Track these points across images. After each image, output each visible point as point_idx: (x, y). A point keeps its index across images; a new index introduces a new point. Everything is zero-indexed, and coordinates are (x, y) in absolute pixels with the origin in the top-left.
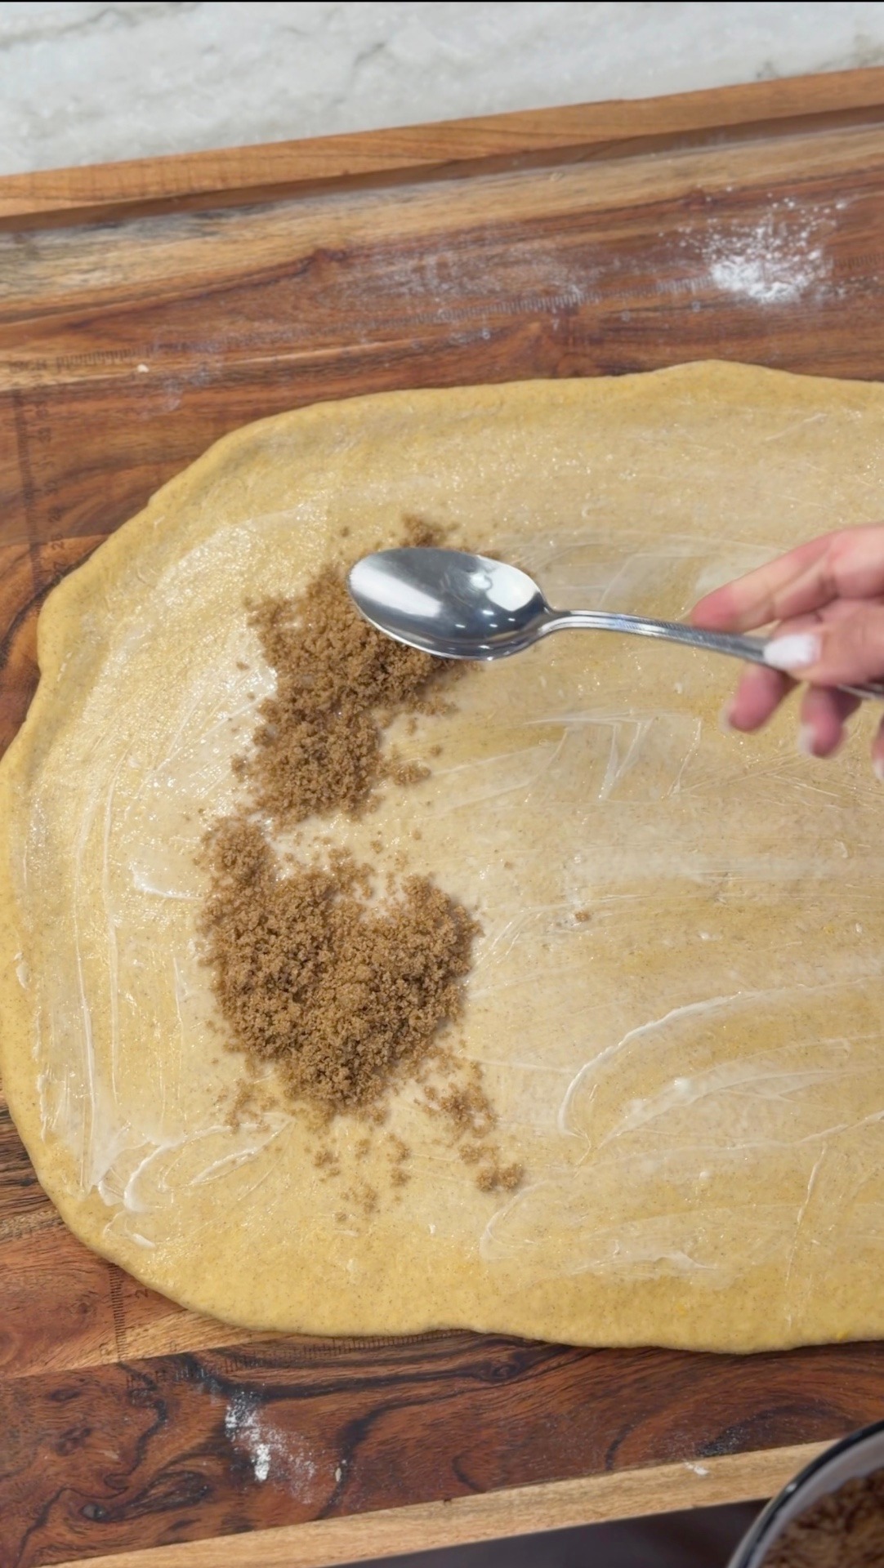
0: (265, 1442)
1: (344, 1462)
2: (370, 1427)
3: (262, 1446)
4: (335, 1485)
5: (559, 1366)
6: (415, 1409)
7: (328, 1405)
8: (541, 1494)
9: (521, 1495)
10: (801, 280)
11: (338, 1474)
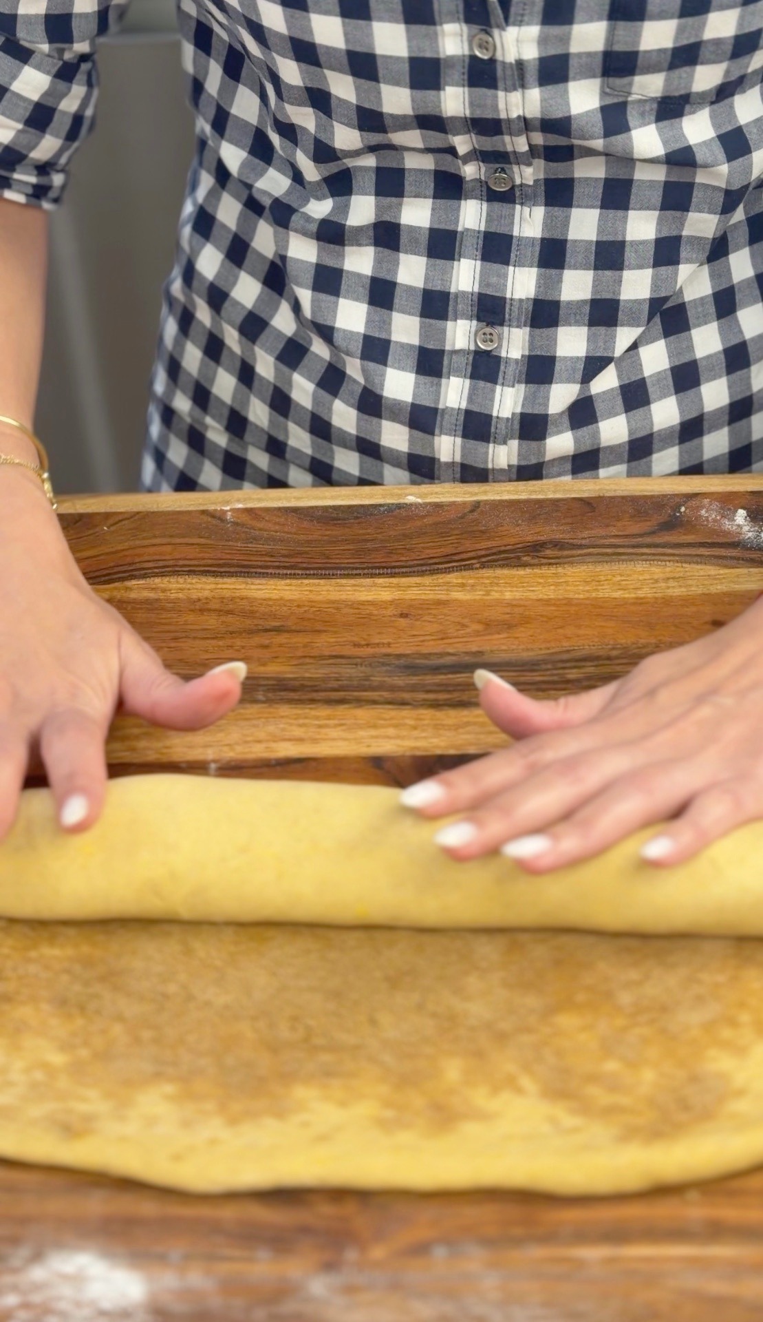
0: (739, 526)
1: (678, 514)
2: (656, 528)
3: (741, 523)
4: (686, 505)
5: (505, 546)
6: (620, 533)
7: (690, 538)
8: (530, 495)
9: (546, 495)
10: (38, 1273)
11: (683, 509)
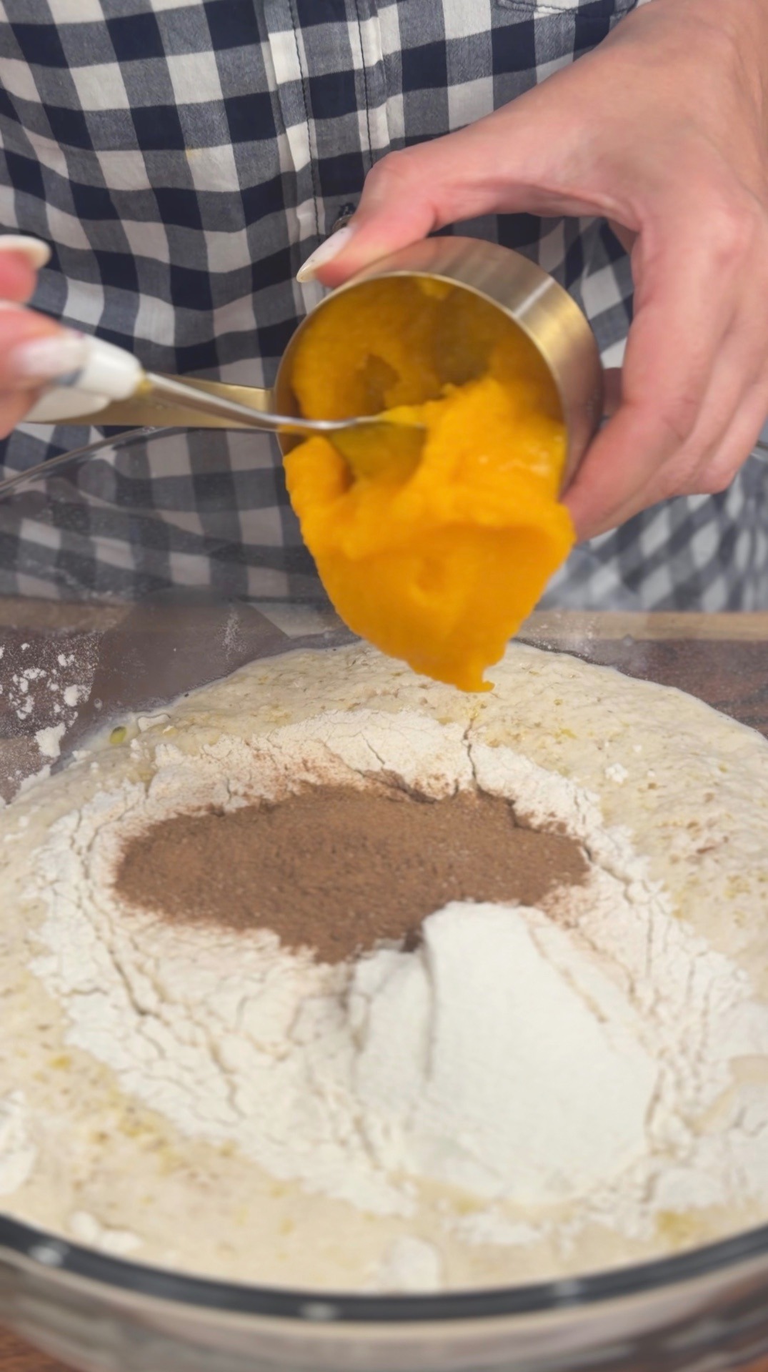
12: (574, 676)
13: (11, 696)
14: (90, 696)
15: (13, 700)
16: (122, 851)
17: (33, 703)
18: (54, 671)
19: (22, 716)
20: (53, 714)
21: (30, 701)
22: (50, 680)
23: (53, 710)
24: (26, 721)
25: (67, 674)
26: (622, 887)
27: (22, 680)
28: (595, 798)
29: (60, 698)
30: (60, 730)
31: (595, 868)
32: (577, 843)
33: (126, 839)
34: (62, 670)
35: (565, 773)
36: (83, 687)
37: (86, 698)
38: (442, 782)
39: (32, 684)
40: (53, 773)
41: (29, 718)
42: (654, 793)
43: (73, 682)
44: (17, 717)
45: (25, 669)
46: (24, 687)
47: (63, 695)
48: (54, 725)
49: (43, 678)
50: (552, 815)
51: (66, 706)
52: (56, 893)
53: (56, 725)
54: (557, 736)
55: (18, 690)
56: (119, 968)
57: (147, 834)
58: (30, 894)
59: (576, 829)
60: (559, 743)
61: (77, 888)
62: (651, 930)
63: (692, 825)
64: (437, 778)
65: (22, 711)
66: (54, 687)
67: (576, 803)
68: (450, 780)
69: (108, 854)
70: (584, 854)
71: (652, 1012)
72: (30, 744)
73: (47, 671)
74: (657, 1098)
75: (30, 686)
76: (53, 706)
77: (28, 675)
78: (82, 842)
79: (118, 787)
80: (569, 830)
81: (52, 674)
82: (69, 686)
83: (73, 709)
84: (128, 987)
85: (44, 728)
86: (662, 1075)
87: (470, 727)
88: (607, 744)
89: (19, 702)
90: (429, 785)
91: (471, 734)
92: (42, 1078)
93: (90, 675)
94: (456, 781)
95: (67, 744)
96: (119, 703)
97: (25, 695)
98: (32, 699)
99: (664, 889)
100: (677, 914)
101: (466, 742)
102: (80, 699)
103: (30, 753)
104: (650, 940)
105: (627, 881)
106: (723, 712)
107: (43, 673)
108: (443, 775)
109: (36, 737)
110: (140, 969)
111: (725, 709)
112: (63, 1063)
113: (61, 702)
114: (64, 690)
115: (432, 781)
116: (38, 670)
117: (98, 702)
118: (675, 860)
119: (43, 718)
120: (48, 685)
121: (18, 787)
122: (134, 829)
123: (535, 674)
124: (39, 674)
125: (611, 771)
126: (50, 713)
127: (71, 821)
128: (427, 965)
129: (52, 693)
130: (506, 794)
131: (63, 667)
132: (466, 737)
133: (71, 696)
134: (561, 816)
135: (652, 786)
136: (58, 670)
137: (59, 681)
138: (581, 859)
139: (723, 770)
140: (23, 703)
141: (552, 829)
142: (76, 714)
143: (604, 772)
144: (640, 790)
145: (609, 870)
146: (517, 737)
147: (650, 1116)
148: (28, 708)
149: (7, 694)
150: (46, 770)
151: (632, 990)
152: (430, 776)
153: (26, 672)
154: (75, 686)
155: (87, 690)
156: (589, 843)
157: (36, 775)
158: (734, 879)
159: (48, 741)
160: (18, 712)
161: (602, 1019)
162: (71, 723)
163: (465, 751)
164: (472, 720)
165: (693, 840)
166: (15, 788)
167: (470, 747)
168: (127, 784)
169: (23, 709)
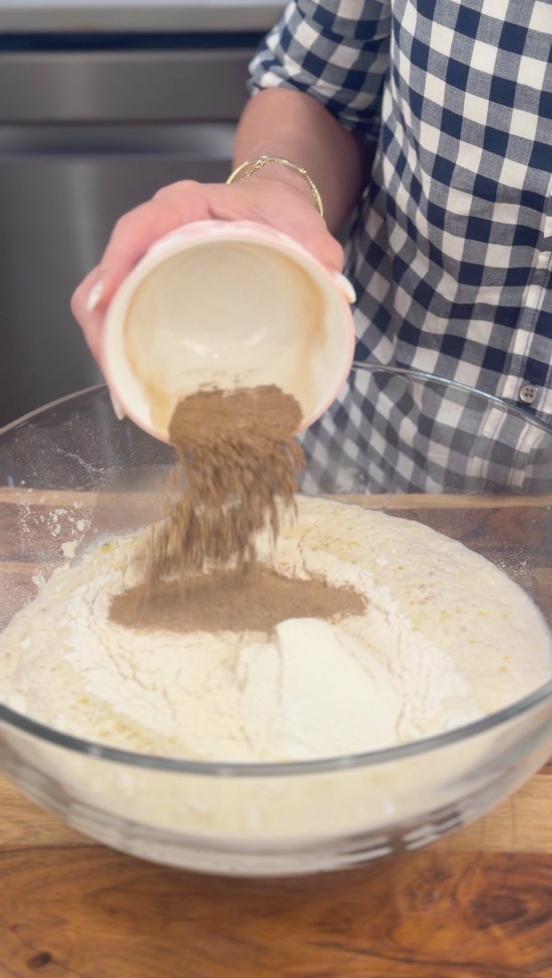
12: (359, 516)
13: (48, 523)
14: (91, 526)
15: (50, 526)
16: (111, 601)
17: (60, 528)
18: (72, 511)
19: (55, 535)
20: (71, 535)
21: (59, 526)
22: (70, 516)
23: (71, 532)
24: (56, 537)
25: (78, 513)
26: (384, 616)
27: (54, 515)
28: (370, 574)
29: (75, 527)
30: (75, 544)
31: (369, 607)
32: (360, 595)
33: (112, 596)
34: (76, 511)
35: (354, 562)
36: (87, 521)
37: (89, 526)
38: (287, 566)
39: (59, 517)
40: (71, 567)
41: (58, 535)
42: (401, 571)
43: (82, 518)
44: (52, 535)
45: (56, 509)
46: (56, 519)
47: (76, 525)
48: (71, 541)
49: (66, 515)
50: (347, 582)
51: (78, 530)
52: (76, 623)
53: (73, 541)
54: (349, 545)
55: (52, 520)
56: (111, 657)
57: (125, 594)
58: (63, 623)
59: (359, 588)
60: (351, 548)
61: (88, 620)
62: (400, 637)
63: (422, 586)
64: (284, 564)
65: (54, 532)
66: (72, 520)
67: (360, 577)
68: (291, 565)
69: (104, 602)
70: (363, 600)
71: (400, 676)
72: (58, 550)
73: (68, 511)
74: (402, 715)
75: (58, 519)
76: (71, 531)
77: (58, 512)
78: (89, 598)
79: (108, 573)
80: (356, 589)
81: (71, 513)
82: (79, 520)
83: (82, 533)
84: (117, 665)
85: (66, 542)
86: (404, 705)
87: (302, 541)
88: (377, 548)
89: (53, 527)
90: (279, 568)
91: (302, 544)
92: (74, 708)
93: (91, 514)
94: (294, 566)
95: (79, 551)
96: (107, 530)
97: (56, 523)
98: (60, 526)
99: (407, 617)
100: (414, 629)
101: (299, 549)
102: (86, 527)
103: (58, 555)
104: (399, 642)
105: (387, 614)
106: (441, 532)
107: (66, 512)
108: (287, 563)
109: (62, 547)
110: (123, 657)
111: (442, 531)
112: (85, 701)
113: (75, 528)
114: (77, 521)
115: (281, 566)
116: (63, 510)
117: (95, 529)
118: (412, 603)
119: (66, 536)
120: (68, 518)
121: (52, 573)
122: (117, 591)
123: (338, 515)
124: (63, 512)
125: (378, 561)
126: (70, 534)
127: (83, 589)
128: (278, 648)
129: (71, 523)
130: (322, 572)
131: (76, 509)
132: (299, 546)
133: (81, 525)
134: (352, 582)
135: (400, 568)
136: (74, 511)
137: (74, 517)
138: (362, 603)
139: (439, 560)
140: (55, 528)
141: (347, 588)
142: (83, 535)
143: (374, 562)
144: (395, 571)
145: (378, 608)
146: (327, 545)
147: (398, 725)
148: (58, 531)
149: (46, 522)
150: (67, 565)
151: (389, 666)
152: (280, 564)
153: (57, 511)
154: (83, 520)
155: (89, 523)
156: (366, 595)
157: (62, 567)
158: (443, 612)
159: (69, 549)
160: (52, 532)
161: (373, 677)
162: (81, 540)
163: (298, 553)
164: (303, 538)
165: (422, 592)
166: (51, 573)
167: (301, 551)
168: (112, 571)
169: (55, 531)
